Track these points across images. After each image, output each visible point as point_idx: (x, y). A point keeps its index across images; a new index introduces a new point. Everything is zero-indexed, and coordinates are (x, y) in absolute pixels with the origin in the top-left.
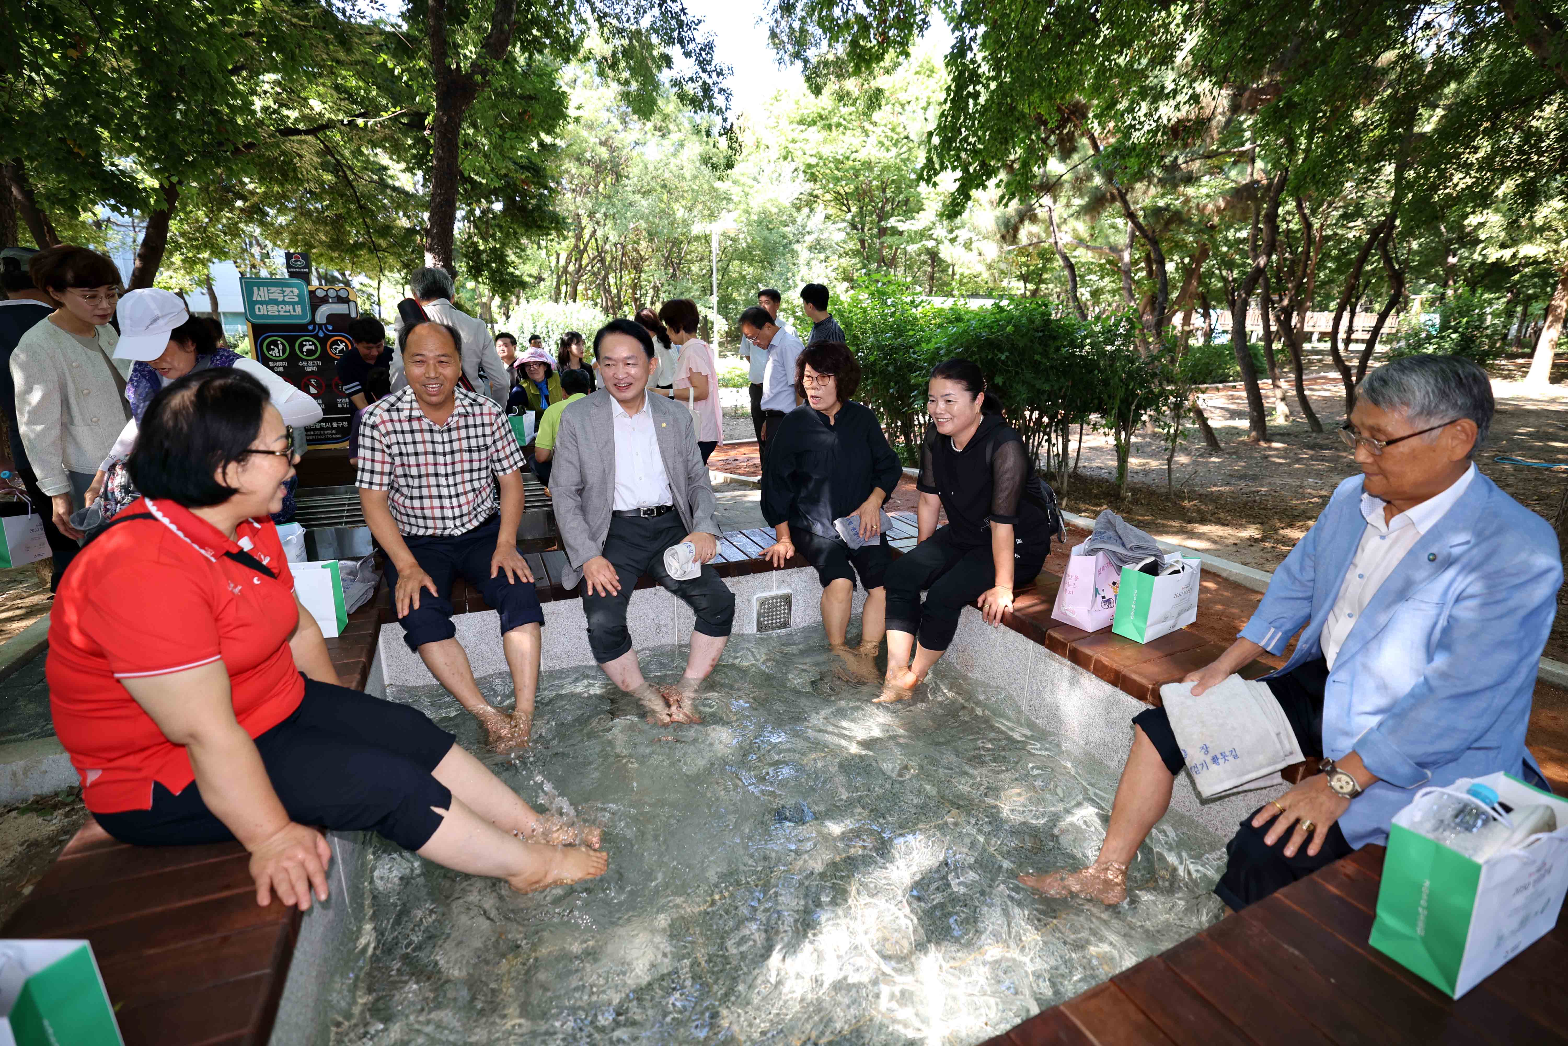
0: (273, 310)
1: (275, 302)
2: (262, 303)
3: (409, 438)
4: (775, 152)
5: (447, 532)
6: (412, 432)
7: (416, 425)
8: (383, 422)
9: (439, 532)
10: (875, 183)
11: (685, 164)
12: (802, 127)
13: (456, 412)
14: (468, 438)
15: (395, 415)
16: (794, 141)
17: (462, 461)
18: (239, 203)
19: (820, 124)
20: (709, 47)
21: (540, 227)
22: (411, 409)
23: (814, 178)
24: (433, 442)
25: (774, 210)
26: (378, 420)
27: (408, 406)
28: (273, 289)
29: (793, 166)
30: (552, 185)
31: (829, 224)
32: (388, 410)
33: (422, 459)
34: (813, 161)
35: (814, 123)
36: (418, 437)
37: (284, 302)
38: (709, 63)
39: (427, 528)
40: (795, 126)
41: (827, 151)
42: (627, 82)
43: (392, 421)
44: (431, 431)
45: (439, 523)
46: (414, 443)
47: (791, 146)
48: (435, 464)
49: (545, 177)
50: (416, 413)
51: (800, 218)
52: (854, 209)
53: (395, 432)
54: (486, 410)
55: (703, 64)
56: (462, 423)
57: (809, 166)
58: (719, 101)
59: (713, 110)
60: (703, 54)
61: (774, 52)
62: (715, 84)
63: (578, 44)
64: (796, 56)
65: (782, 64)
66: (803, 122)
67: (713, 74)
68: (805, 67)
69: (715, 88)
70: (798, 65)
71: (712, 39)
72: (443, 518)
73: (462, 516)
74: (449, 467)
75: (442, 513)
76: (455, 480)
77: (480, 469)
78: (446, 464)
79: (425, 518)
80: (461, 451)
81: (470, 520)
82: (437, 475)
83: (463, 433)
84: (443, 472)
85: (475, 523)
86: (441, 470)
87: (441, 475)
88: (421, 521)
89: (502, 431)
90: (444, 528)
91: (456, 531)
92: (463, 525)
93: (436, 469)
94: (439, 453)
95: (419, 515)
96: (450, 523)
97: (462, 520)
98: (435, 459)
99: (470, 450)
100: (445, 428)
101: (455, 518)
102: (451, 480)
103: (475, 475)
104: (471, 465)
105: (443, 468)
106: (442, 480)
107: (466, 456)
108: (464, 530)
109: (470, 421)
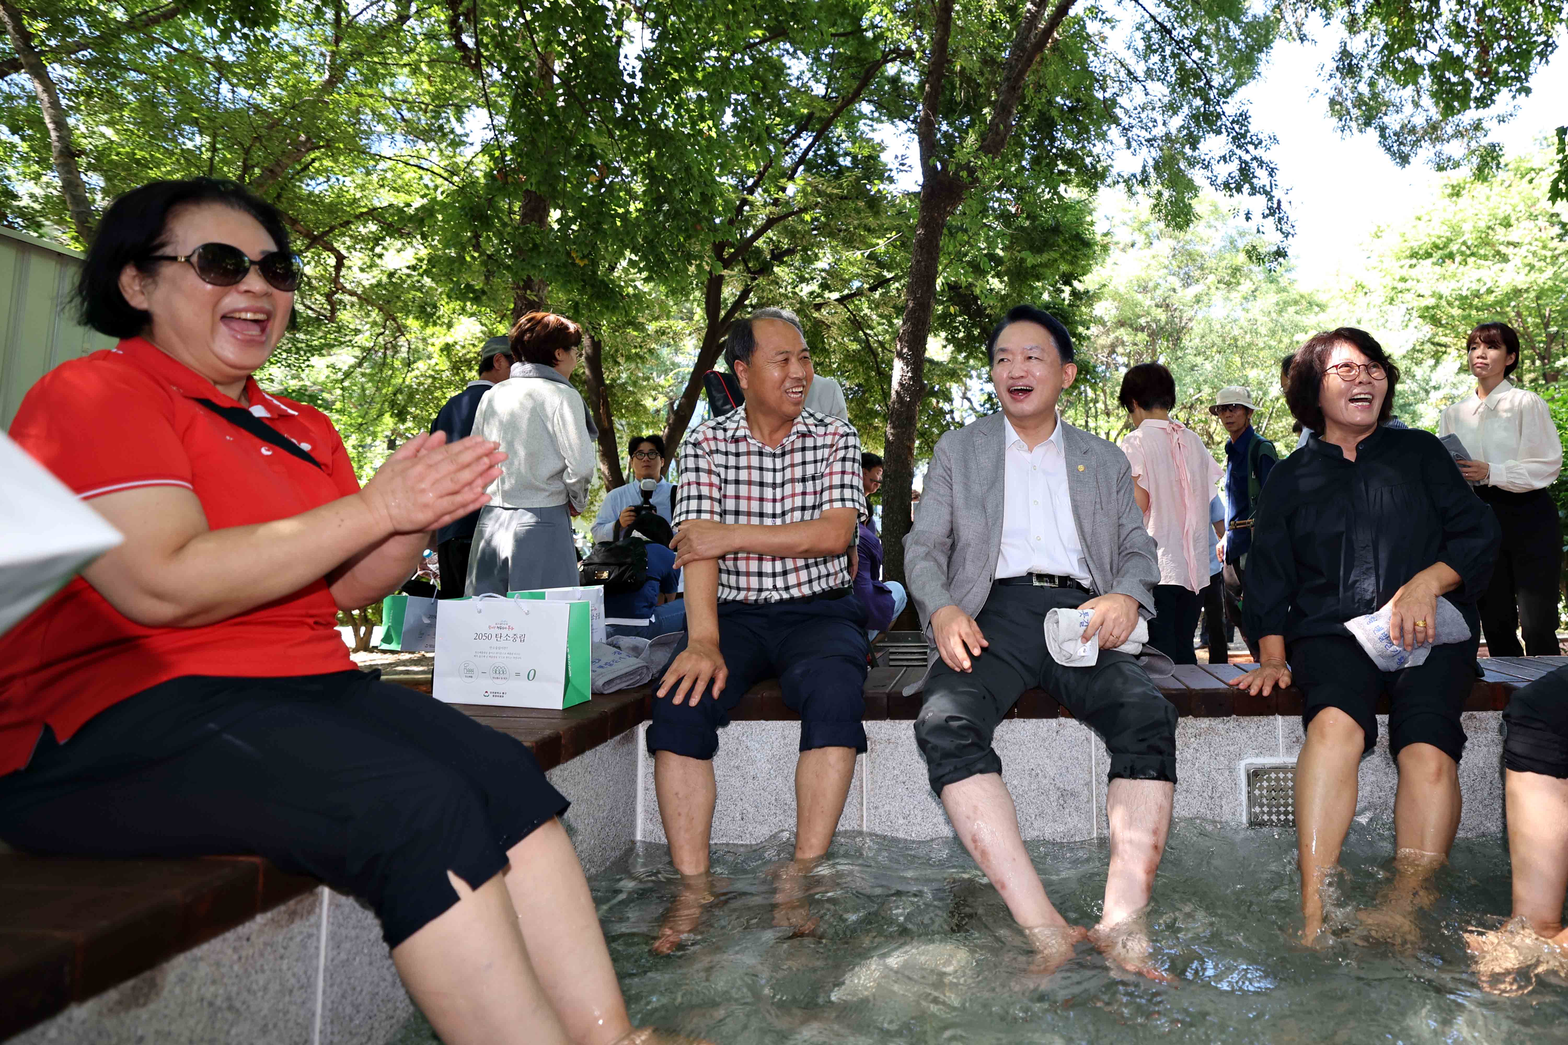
3: (732, 461)
4: (1379, 294)
5: (764, 595)
6: (737, 454)
7: (743, 447)
8: (708, 439)
9: (752, 596)
11: (1258, 317)
12: (1413, 261)
13: (794, 430)
14: (804, 463)
15: (720, 434)
16: (1403, 280)
19: (1437, 255)
20: (1242, 119)
22: (740, 429)
23: (1436, 321)
24: (761, 469)
26: (702, 437)
27: (735, 425)
32: (714, 428)
33: (743, 490)
34: (1432, 302)
35: (1429, 255)
36: (744, 461)
38: (1244, 136)
39: (738, 589)
40: (1404, 260)
41: (1447, 289)
42: (1160, 193)
43: (716, 439)
44: (761, 454)
45: (754, 582)
46: (737, 468)
47: (1401, 283)
48: (761, 500)
53: (719, 451)
55: (1238, 138)
56: (798, 444)
57: (1428, 308)
58: (1262, 178)
59: (1254, 191)
60: (1237, 127)
61: (1335, 120)
62: (1255, 158)
63: (1106, 169)
64: (1368, 124)
65: (1347, 132)
66: (1414, 255)
67: (1250, 147)
68: (1383, 135)
69: (1255, 164)
70: (1372, 134)
71: (1245, 108)
72: (760, 574)
73: (785, 573)
74: (778, 505)
75: (760, 566)
76: (784, 521)
77: (814, 507)
78: (774, 500)
79: (738, 573)
80: (793, 480)
81: (799, 585)
82: (761, 515)
83: (798, 457)
84: (770, 511)
85: (806, 590)
86: (768, 508)
87: (767, 516)
88: (733, 578)
89: (841, 454)
90: (760, 590)
91: (776, 596)
92: (787, 588)
93: (761, 507)
94: (767, 485)
95: (732, 568)
96: (768, 582)
97: (786, 581)
98: (761, 492)
99: (804, 480)
100: (778, 451)
101: (774, 575)
102: (778, 521)
103: (808, 515)
104: (804, 501)
105: (770, 504)
106: (768, 521)
107: (799, 488)
108: (785, 596)
109: (809, 442)
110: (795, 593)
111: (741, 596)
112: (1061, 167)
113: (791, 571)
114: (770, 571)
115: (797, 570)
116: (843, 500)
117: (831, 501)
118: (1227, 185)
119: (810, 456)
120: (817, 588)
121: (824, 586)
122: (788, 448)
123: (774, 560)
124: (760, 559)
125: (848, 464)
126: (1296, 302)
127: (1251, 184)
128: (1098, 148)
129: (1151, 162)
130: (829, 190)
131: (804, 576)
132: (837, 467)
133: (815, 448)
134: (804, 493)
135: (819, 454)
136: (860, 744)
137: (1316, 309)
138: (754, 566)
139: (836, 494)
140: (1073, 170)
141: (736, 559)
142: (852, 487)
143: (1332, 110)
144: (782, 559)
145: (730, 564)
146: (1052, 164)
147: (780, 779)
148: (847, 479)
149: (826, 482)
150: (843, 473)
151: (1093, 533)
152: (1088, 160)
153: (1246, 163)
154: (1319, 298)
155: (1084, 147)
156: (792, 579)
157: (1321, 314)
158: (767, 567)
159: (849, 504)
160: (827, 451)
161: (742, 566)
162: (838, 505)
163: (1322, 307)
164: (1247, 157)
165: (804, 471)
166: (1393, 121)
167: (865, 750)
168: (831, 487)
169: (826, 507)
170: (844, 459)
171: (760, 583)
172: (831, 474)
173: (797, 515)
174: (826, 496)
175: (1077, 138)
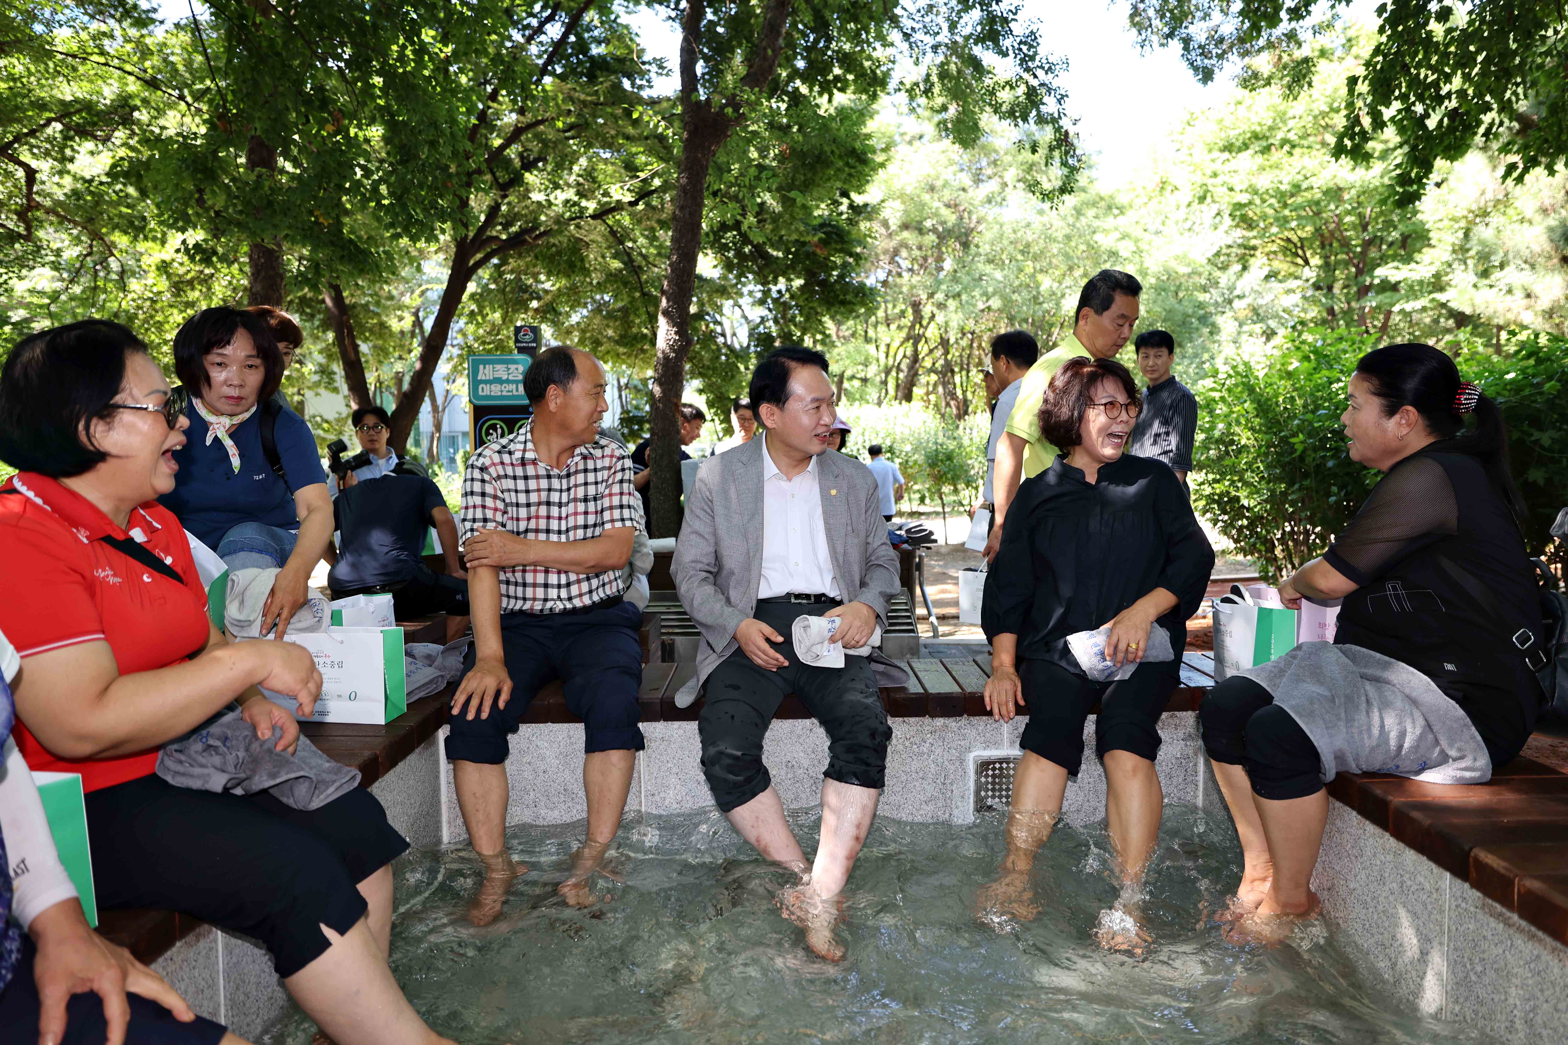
0: (495, 390)
1: (499, 381)
2: (486, 382)
3: (521, 485)
4: (1187, 194)
5: (549, 605)
6: (526, 478)
7: (531, 470)
8: (494, 464)
9: (538, 606)
10: (1348, 219)
12: (1226, 155)
13: (577, 452)
14: (586, 484)
15: (506, 458)
16: (1215, 175)
17: (576, 514)
18: (534, 304)
19: (1256, 146)
20: (1031, 40)
21: (843, 303)
22: (524, 451)
23: (1248, 223)
24: (549, 490)
25: (1183, 270)
26: (487, 462)
27: (521, 447)
28: (498, 367)
29: (1215, 208)
30: (858, 250)
31: (1273, 284)
32: (499, 452)
33: (533, 511)
34: (1244, 198)
35: (1246, 146)
36: (532, 484)
37: (508, 381)
38: (1032, 58)
39: (525, 599)
40: (1216, 154)
41: (1264, 182)
42: (944, 108)
43: (502, 463)
44: (549, 477)
45: (540, 593)
46: (527, 491)
47: (1210, 182)
48: (548, 517)
49: (850, 242)
50: (530, 455)
51: (1224, 279)
52: (1316, 261)
53: (506, 476)
54: (607, 451)
55: (1026, 61)
56: (581, 467)
57: (1239, 206)
58: (1050, 106)
59: (1041, 120)
60: (1024, 48)
61: (1134, 31)
62: (1042, 85)
63: (886, 74)
64: (1170, 35)
65: (1147, 48)
66: (1228, 148)
67: (1040, 73)
68: (1186, 48)
69: (1043, 90)
70: (1176, 45)
71: (1034, 28)
72: (546, 586)
73: (568, 585)
74: (563, 522)
75: (546, 578)
76: (568, 538)
77: (595, 525)
78: (560, 518)
79: (525, 585)
80: (575, 500)
81: (581, 595)
82: (548, 531)
83: (580, 478)
84: (556, 528)
85: (587, 601)
86: (554, 525)
87: (553, 532)
88: (520, 589)
89: (619, 476)
90: (546, 600)
91: (560, 606)
92: (570, 599)
93: (548, 524)
94: (554, 504)
95: (520, 580)
96: (553, 593)
97: (569, 592)
98: (548, 511)
99: (586, 500)
100: (564, 473)
101: (559, 586)
102: (563, 538)
103: (589, 532)
104: (586, 520)
105: (556, 522)
106: (554, 537)
107: (581, 507)
108: (569, 606)
109: (590, 465)
110: (577, 603)
111: (527, 606)
112: (837, 71)
113: (574, 583)
114: (555, 582)
115: (579, 581)
116: (623, 520)
117: (612, 521)
118: (1011, 114)
119: (591, 477)
120: (596, 598)
121: (602, 595)
122: (573, 470)
123: (559, 573)
124: (547, 572)
125: (625, 485)
126: (1094, 204)
127: (1039, 111)
128: (879, 52)
129: (935, 71)
130: (583, 97)
131: (585, 587)
132: (616, 489)
133: (595, 470)
134: (586, 513)
135: (600, 476)
136: (637, 743)
137: (1116, 212)
138: (540, 578)
139: (617, 514)
140: (850, 77)
141: (524, 571)
142: (629, 507)
143: (1132, 21)
144: (566, 572)
145: (519, 575)
146: (827, 68)
147: (567, 772)
148: (625, 500)
149: (606, 502)
150: (621, 494)
151: (845, 554)
152: (867, 64)
153: (1034, 88)
154: (1121, 200)
155: (863, 51)
156: (575, 590)
157: (1121, 218)
158: (553, 579)
159: (628, 523)
160: (606, 473)
161: (529, 577)
162: (618, 524)
163: (1122, 210)
164: (1034, 83)
165: (586, 491)
166: (1198, 31)
167: (643, 748)
168: (611, 508)
169: (608, 526)
170: (621, 481)
171: (546, 593)
172: (611, 495)
173: (580, 533)
174: (607, 515)
175: (855, 38)
